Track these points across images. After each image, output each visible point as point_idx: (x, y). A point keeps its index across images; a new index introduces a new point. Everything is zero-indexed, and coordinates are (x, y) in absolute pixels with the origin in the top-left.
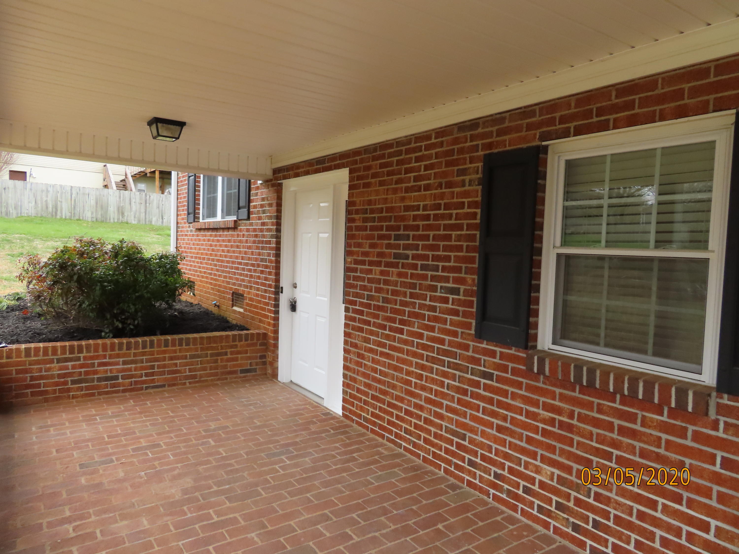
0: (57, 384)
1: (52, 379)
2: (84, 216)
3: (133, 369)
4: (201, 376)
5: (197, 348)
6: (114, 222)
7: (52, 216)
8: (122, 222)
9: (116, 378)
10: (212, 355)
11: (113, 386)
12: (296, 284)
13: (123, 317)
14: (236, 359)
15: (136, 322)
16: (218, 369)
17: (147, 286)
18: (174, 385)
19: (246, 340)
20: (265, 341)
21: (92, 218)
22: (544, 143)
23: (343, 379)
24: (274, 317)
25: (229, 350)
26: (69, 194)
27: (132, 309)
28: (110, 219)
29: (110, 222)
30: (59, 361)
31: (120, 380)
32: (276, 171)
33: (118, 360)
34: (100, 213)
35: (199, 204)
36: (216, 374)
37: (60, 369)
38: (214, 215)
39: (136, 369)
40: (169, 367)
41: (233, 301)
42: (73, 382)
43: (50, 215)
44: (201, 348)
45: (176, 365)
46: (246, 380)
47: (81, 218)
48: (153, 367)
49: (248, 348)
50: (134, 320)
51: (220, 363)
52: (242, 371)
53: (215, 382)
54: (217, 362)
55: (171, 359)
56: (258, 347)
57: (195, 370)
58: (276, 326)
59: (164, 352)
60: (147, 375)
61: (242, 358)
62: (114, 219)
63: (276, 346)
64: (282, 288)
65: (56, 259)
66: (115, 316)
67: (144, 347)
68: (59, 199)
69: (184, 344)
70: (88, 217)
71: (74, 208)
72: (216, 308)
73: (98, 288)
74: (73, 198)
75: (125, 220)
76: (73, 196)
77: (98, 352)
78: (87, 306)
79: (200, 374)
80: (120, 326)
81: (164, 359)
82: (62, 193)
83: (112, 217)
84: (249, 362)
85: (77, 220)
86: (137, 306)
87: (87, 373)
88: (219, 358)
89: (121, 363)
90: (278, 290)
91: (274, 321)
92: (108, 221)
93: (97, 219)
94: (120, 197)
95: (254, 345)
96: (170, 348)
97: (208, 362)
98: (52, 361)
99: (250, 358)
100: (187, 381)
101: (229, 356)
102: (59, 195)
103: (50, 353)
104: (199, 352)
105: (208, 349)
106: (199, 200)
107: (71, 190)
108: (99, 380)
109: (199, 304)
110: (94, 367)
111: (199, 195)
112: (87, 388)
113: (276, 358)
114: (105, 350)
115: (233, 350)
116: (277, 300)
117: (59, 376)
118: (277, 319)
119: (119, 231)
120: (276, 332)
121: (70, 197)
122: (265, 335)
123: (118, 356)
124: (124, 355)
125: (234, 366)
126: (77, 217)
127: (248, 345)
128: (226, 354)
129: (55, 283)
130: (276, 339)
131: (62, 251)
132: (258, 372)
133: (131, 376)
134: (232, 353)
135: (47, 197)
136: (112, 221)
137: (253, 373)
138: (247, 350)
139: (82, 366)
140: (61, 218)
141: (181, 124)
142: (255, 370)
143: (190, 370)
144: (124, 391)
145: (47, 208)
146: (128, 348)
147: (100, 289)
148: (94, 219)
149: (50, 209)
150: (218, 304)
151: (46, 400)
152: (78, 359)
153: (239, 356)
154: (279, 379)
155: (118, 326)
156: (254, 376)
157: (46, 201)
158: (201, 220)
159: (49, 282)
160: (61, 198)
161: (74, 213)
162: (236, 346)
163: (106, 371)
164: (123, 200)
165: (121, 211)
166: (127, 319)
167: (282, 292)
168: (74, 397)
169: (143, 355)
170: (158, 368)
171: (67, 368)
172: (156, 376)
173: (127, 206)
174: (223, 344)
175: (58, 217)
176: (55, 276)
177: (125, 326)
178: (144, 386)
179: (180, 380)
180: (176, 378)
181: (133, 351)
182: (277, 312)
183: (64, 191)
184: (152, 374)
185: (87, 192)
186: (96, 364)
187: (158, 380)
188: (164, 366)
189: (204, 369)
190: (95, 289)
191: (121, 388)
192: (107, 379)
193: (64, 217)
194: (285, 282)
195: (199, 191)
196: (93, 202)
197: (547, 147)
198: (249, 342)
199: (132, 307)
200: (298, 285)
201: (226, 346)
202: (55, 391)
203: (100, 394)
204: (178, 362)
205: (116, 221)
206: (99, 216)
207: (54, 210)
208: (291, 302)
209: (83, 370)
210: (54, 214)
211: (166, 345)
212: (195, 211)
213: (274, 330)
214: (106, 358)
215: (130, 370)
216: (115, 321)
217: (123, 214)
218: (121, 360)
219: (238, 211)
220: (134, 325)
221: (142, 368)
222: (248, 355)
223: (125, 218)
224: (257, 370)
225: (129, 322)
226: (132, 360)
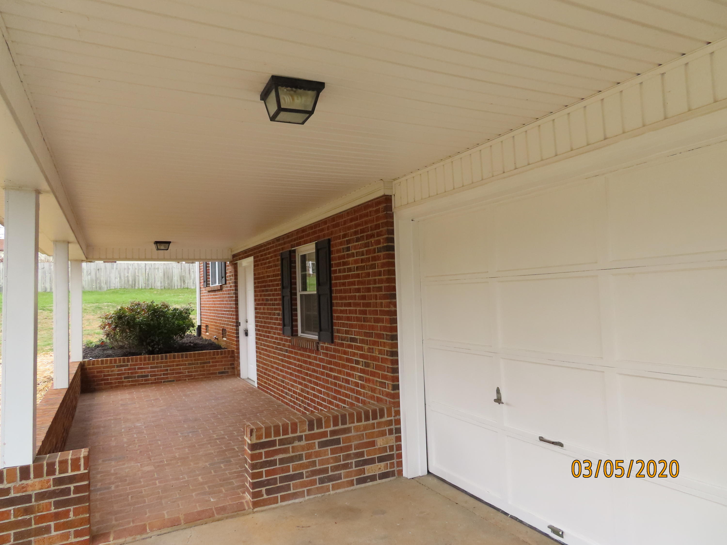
0: (117, 379)
1: (114, 376)
2: (155, 285)
3: (156, 371)
4: (195, 376)
5: (192, 359)
6: (178, 288)
7: (132, 287)
8: (184, 288)
9: (147, 376)
10: (201, 363)
11: (146, 380)
12: (247, 320)
13: (152, 344)
14: (216, 366)
15: (160, 347)
16: (204, 371)
17: (165, 326)
18: (179, 380)
19: (221, 354)
20: (233, 355)
21: (161, 286)
22: (292, 249)
23: (256, 367)
24: (236, 340)
25: (211, 361)
26: (144, 270)
27: (157, 339)
28: (174, 287)
29: (174, 289)
30: (118, 366)
31: (150, 377)
32: (234, 256)
33: (148, 366)
34: (167, 282)
35: (209, 275)
36: (204, 374)
37: (118, 371)
38: (215, 283)
39: (158, 371)
40: (176, 370)
41: (223, 335)
42: (125, 378)
43: (130, 287)
44: (194, 359)
45: (180, 369)
46: (222, 378)
47: (153, 287)
48: (167, 370)
49: (223, 359)
50: (159, 345)
51: (205, 368)
52: (220, 373)
53: (203, 379)
54: (204, 368)
55: (177, 365)
56: (229, 359)
57: (191, 372)
58: (238, 345)
59: (173, 362)
60: (164, 374)
61: (219, 365)
62: (177, 286)
63: (238, 357)
64: (240, 323)
65: (116, 313)
66: (149, 344)
67: (162, 359)
68: (137, 274)
69: (184, 357)
70: (158, 286)
71: (148, 280)
72: (216, 340)
73: (138, 328)
74: (147, 272)
75: (186, 287)
76: (147, 271)
77: (137, 362)
78: (133, 338)
79: (194, 374)
80: (151, 349)
81: (173, 366)
82: (139, 270)
83: (176, 285)
84: (224, 367)
85: (150, 289)
86: (160, 338)
87: (132, 373)
88: (205, 365)
89: (150, 368)
90: (238, 324)
91: (236, 342)
92: (173, 288)
93: (164, 287)
94: (181, 269)
95: (227, 357)
96: (176, 359)
97: (199, 367)
98: (114, 367)
99: (224, 365)
100: (187, 378)
101: (211, 364)
102: (137, 271)
103: (113, 362)
104: (193, 362)
105: (198, 360)
106: (209, 272)
107: (145, 266)
108: (138, 377)
109: (210, 340)
110: (135, 370)
111: (209, 269)
112: (132, 381)
113: (239, 364)
114: (141, 361)
115: (213, 360)
116: (237, 330)
117: (118, 375)
118: (238, 341)
119: (179, 295)
120: (238, 349)
121: (144, 272)
122: (233, 351)
123: (148, 364)
124: (151, 364)
125: (214, 370)
126: (150, 287)
127: (222, 358)
128: (209, 363)
129: (116, 327)
130: (238, 353)
131: (120, 309)
132: (230, 374)
133: (155, 375)
134: (213, 362)
135: (128, 273)
136: (176, 287)
137: (227, 374)
138: (222, 360)
139: (129, 369)
140: (139, 288)
141: (169, 243)
142: (228, 372)
143: (188, 372)
144: (152, 383)
145: (128, 281)
146: (153, 359)
147: (139, 329)
148: (163, 288)
149: (131, 283)
150: (217, 338)
151: (112, 388)
152: (127, 365)
153: (217, 364)
154: (241, 377)
155: (150, 349)
156: (227, 375)
157: (128, 276)
158: (211, 286)
159: (113, 326)
160: (138, 273)
161: (148, 284)
162: (215, 358)
163: (142, 372)
164: (184, 271)
165: (183, 279)
166: (154, 345)
167: (240, 325)
168: (126, 386)
169: (161, 364)
170: (170, 371)
171: (122, 370)
172: (169, 375)
173: (187, 275)
174: (208, 357)
175: (136, 288)
176: (116, 323)
177: (154, 349)
178: (163, 381)
179: (183, 378)
180: (180, 377)
181: (156, 361)
182: (238, 337)
183: (140, 268)
184: (167, 374)
185: (157, 267)
186: (137, 368)
187: (171, 377)
188: (173, 370)
189: (196, 371)
190: (136, 328)
191: (150, 382)
192: (142, 376)
193: (140, 288)
194: (241, 320)
195: (209, 267)
196: (161, 274)
197: (295, 250)
198: (223, 355)
199: (157, 338)
200: (248, 321)
201: (209, 358)
202: (116, 383)
203: (139, 384)
204: (181, 367)
205: (179, 287)
206: (166, 285)
207: (133, 282)
208: (245, 331)
209: (130, 371)
210: (133, 285)
211: (174, 358)
212: (207, 280)
213: (237, 348)
214: (141, 365)
215: (154, 371)
216: (148, 346)
217: (184, 282)
218: (150, 366)
219: (222, 280)
220: (158, 348)
221: (161, 371)
222: (223, 363)
223: (186, 284)
224: (229, 372)
225: (155, 346)
226: (156, 366)
